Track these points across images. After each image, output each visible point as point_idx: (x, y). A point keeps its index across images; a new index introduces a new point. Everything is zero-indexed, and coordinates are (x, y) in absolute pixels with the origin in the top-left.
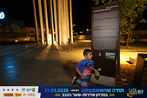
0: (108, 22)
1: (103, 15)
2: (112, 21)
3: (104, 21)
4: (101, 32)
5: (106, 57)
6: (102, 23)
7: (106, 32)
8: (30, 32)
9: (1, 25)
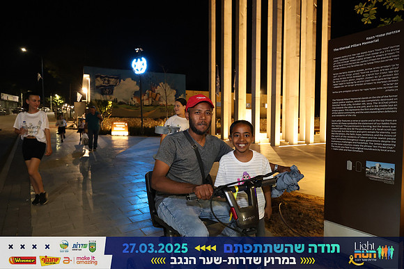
0: (371, 76)
1: (358, 58)
2: (382, 71)
3: (360, 74)
4: (352, 103)
6: (355, 78)
7: (366, 103)
9: (137, 88)
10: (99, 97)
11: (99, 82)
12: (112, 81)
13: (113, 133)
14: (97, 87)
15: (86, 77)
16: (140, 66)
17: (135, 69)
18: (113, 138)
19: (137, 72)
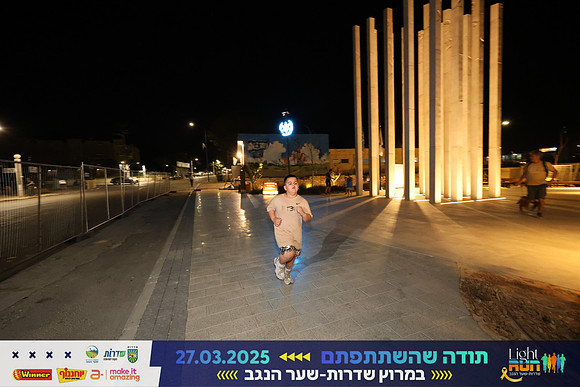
8: (339, 161)
9: (284, 150)
10: (251, 160)
11: (251, 147)
12: (262, 145)
13: (264, 192)
14: (250, 151)
15: (240, 143)
16: (287, 128)
17: (282, 131)
18: (265, 197)
19: (284, 135)
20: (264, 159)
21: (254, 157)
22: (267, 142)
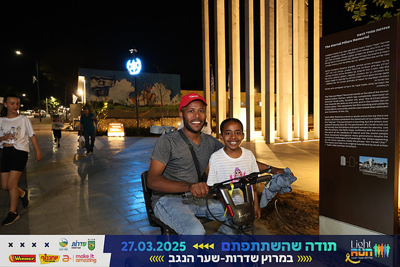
0: (362, 72)
1: (349, 55)
2: (373, 67)
3: (352, 71)
4: (344, 100)
5: (363, 168)
6: (347, 75)
7: (358, 98)
9: (133, 89)
10: (94, 98)
11: (94, 84)
12: (108, 83)
13: (109, 134)
14: (93, 89)
15: (82, 79)
16: (134, 67)
18: (110, 139)
20: (109, 98)
21: (98, 95)
22: (114, 79)
